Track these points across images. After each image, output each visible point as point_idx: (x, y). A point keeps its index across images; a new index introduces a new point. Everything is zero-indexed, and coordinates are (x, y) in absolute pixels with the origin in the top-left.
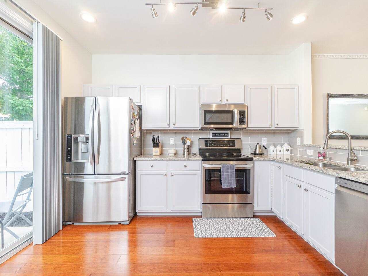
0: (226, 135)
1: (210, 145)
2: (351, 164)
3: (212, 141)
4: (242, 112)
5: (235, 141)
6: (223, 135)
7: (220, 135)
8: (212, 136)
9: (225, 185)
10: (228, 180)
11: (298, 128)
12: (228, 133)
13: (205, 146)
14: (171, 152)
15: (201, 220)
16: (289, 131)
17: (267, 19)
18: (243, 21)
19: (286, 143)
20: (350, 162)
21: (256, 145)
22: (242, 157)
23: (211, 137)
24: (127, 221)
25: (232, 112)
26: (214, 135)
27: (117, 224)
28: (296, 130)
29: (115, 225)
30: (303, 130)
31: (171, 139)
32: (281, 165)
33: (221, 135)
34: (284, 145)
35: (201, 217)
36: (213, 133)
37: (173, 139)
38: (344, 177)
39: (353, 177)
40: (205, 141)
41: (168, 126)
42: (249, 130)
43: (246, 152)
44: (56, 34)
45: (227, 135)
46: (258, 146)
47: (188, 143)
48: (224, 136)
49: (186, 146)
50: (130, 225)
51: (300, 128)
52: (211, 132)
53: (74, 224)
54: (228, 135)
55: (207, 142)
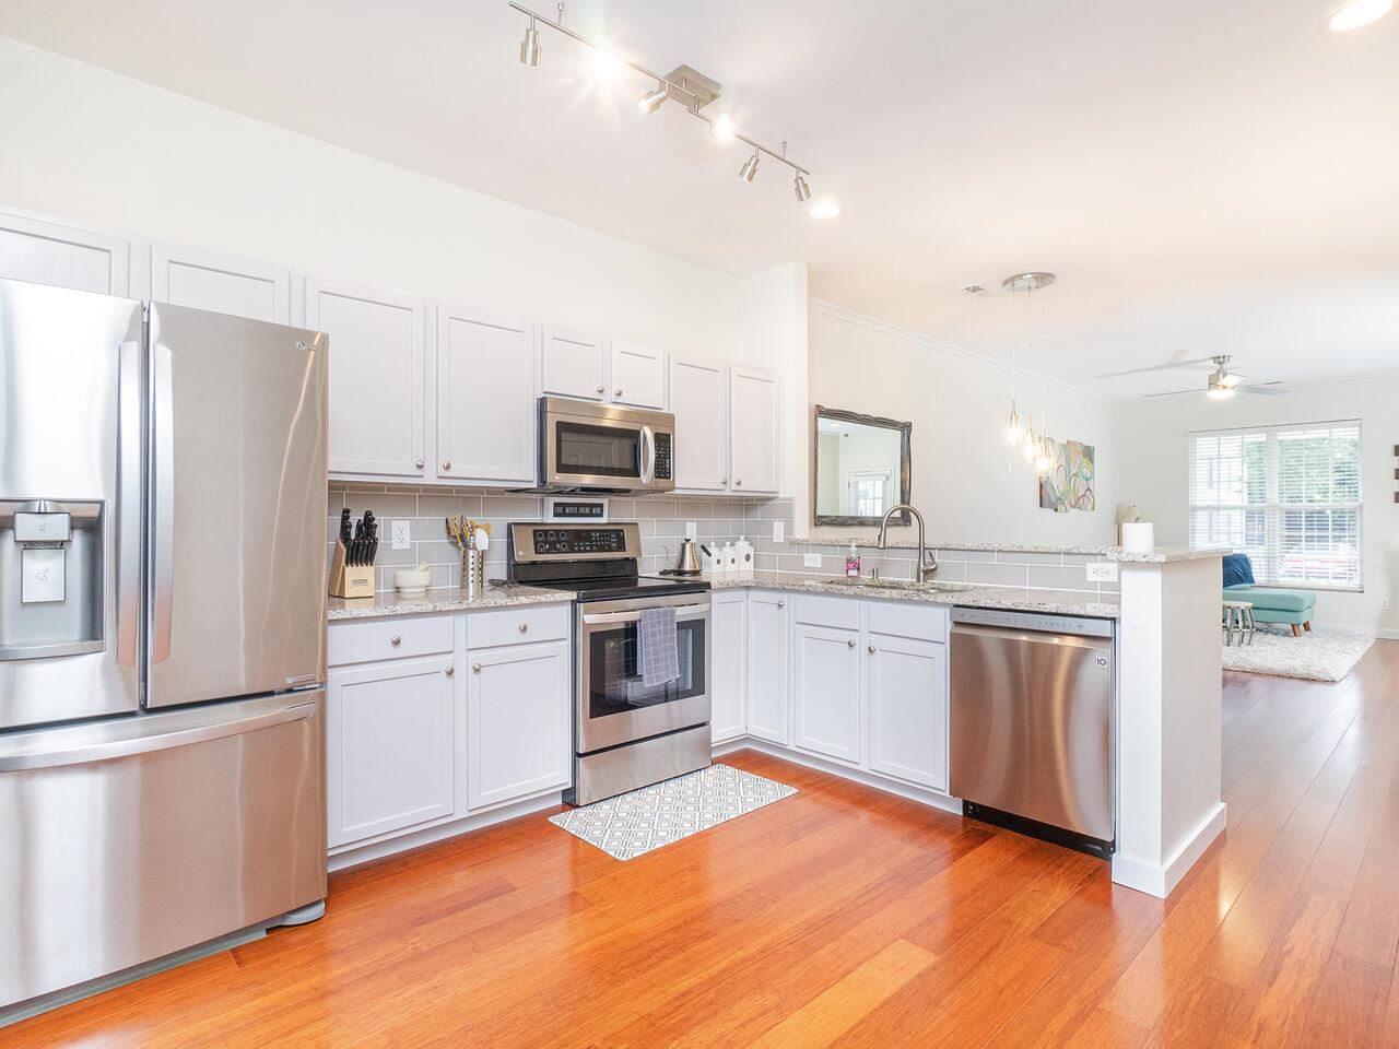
0: (595, 510)
1: (553, 549)
2: (924, 581)
3: (557, 532)
4: (662, 437)
5: (622, 531)
6: (587, 510)
7: (578, 510)
8: (556, 515)
9: (652, 677)
10: (661, 660)
11: (775, 495)
12: (601, 506)
13: (536, 552)
16: (746, 501)
17: (794, 195)
18: (750, 178)
19: (742, 537)
20: (922, 574)
21: (684, 546)
22: (642, 583)
23: (552, 519)
24: (320, 901)
25: (633, 436)
26: (560, 510)
28: (770, 499)
30: (791, 499)
32: (784, 597)
33: (582, 510)
34: (739, 544)
36: (556, 505)
38: (972, 604)
39: (989, 601)
40: (535, 532)
42: (677, 497)
43: (650, 570)
45: (598, 510)
46: (688, 546)
48: (592, 515)
49: (471, 553)
51: (781, 495)
52: (554, 500)
54: (602, 511)
55: (542, 538)
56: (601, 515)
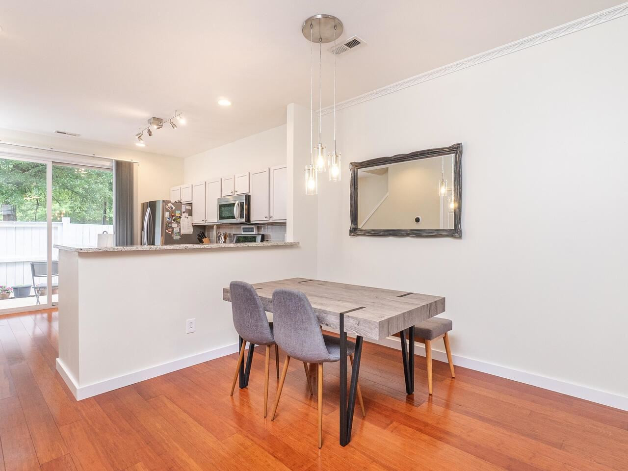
4: (242, 204)
6: (250, 230)
12: (253, 228)
23: (242, 232)
36: (243, 228)
40: (237, 237)
56: (253, 231)
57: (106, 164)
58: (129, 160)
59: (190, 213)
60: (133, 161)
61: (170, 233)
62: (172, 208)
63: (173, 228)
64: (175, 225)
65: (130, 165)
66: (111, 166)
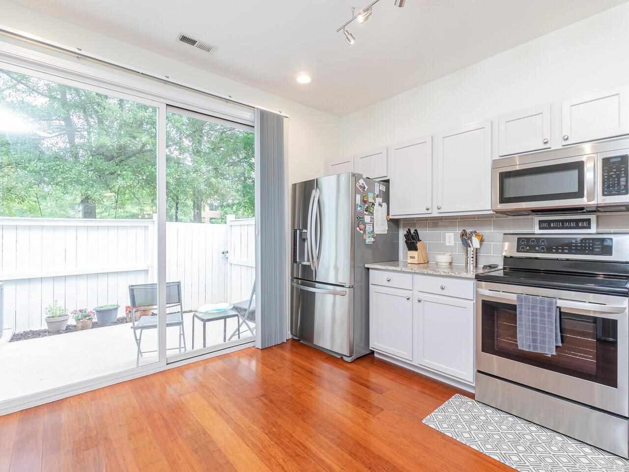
0: (582, 224)
3: (538, 239)
4: (612, 161)
5: (610, 239)
6: (573, 224)
7: (563, 225)
8: (540, 228)
9: (524, 344)
10: (534, 334)
12: (589, 221)
13: (518, 251)
14: (443, 259)
15: (470, 402)
23: (537, 230)
24: (348, 356)
25: (579, 166)
26: (545, 225)
27: (340, 357)
29: (336, 357)
31: (447, 235)
33: (566, 224)
35: (472, 396)
36: (540, 222)
37: (453, 234)
40: (519, 239)
41: (429, 212)
44: (279, 113)
45: (585, 224)
47: (476, 242)
48: (578, 228)
49: (469, 249)
50: (352, 364)
52: (537, 219)
53: (301, 342)
54: (589, 224)
55: (524, 243)
56: (589, 227)
57: (246, 116)
58: (276, 111)
59: (386, 197)
60: (283, 114)
61: (362, 232)
62: (364, 188)
63: (365, 224)
64: (367, 219)
65: (279, 119)
66: (252, 119)
